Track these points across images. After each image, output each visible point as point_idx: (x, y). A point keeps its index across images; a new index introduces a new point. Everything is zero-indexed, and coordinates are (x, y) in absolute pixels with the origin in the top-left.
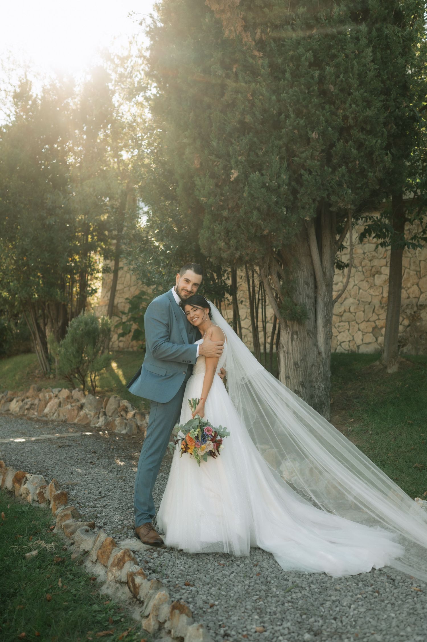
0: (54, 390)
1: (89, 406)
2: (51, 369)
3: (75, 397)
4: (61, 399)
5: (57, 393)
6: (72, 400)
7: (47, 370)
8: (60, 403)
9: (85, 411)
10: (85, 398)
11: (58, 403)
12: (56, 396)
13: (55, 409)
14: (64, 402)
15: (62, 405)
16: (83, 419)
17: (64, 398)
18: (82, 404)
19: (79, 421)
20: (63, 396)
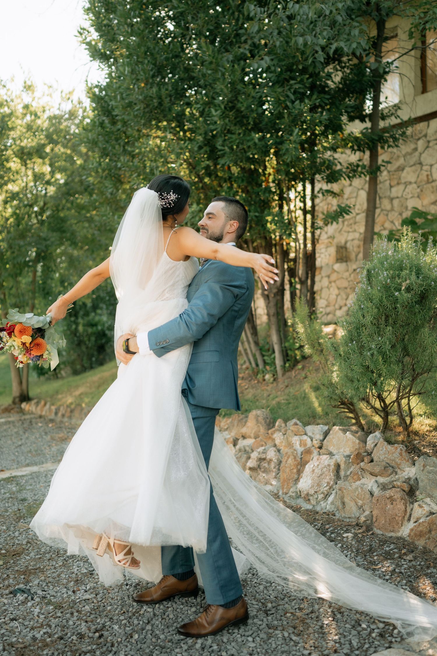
0: (309, 428)
3: (378, 456)
4: (339, 458)
5: (319, 437)
6: (377, 470)
8: (338, 467)
9: (426, 503)
10: (414, 465)
11: (332, 467)
12: (320, 448)
13: (328, 483)
14: (348, 468)
15: (346, 476)
16: (430, 531)
17: (345, 454)
18: (412, 482)
19: (416, 535)
20: (342, 450)
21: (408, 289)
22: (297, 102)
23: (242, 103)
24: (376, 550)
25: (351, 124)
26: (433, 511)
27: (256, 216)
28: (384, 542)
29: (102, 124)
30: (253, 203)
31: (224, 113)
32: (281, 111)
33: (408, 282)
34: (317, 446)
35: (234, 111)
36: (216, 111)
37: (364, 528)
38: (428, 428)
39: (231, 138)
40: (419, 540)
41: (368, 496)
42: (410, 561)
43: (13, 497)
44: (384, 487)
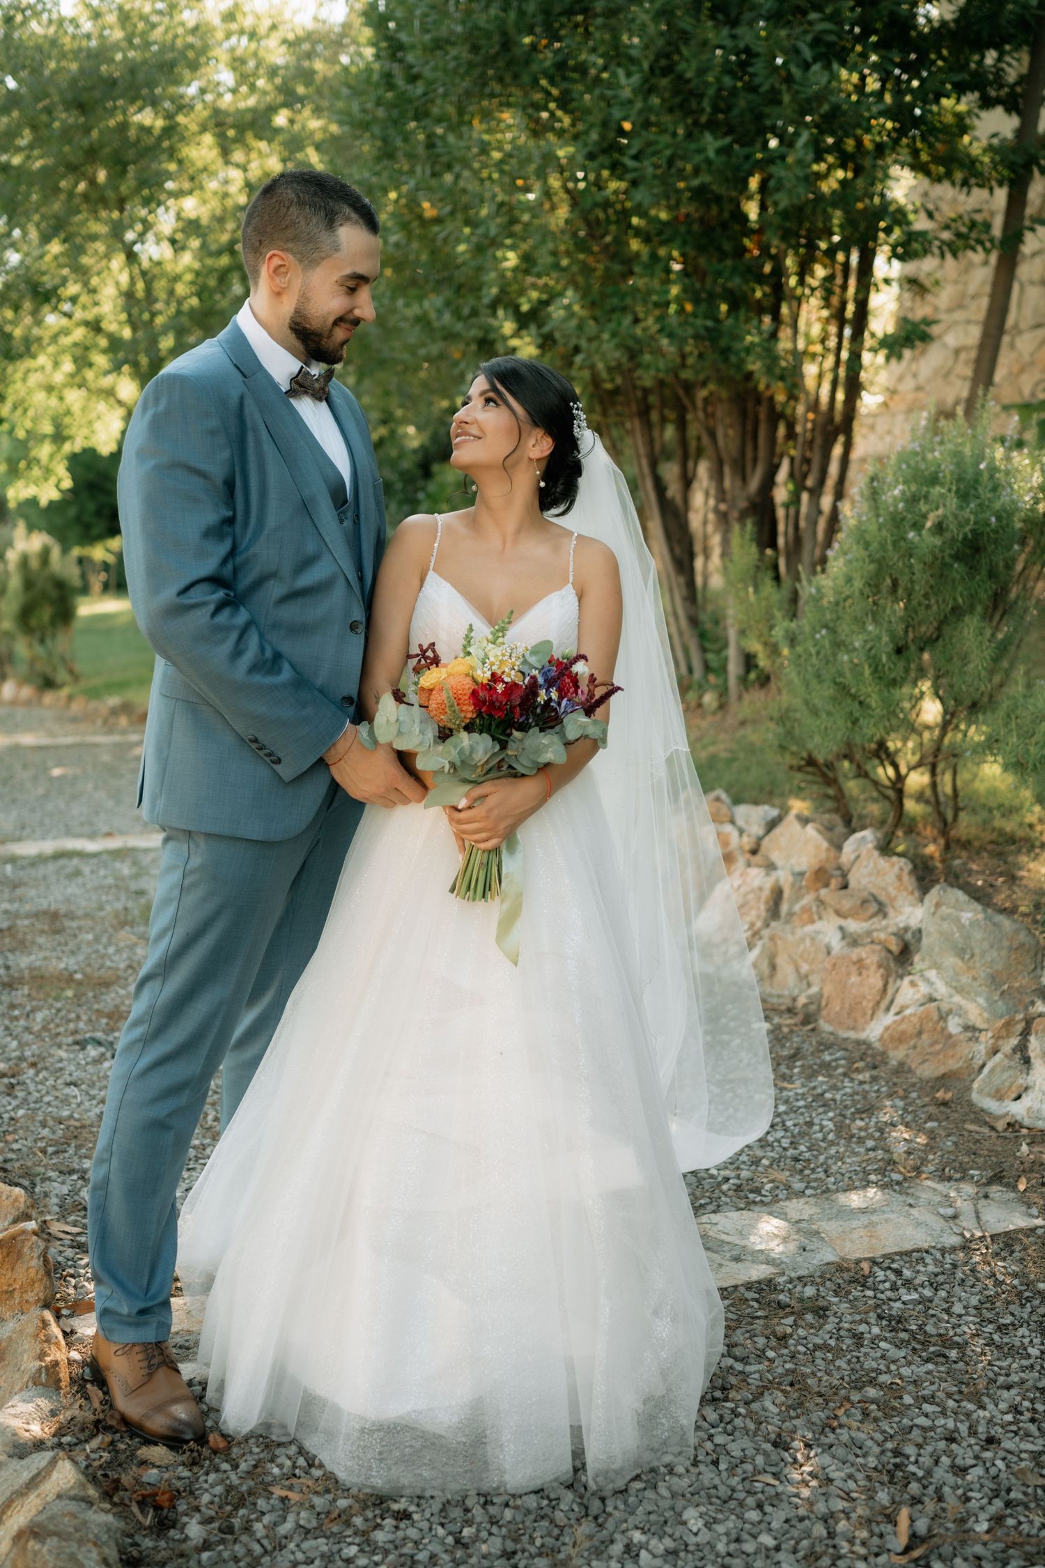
0: (742, 811)
1: (951, 960)
2: (707, 668)
3: (857, 878)
4: (783, 877)
5: (757, 829)
6: (847, 904)
7: (690, 670)
8: (778, 894)
9: (928, 981)
10: (921, 900)
11: (766, 893)
12: (754, 852)
13: (752, 925)
14: (798, 896)
15: (791, 914)
16: (920, 1033)
17: (797, 869)
18: (908, 936)
19: (892, 1039)
20: (793, 861)
21: (939, 528)
22: (816, 67)
23: (687, 61)
24: (804, 1057)
25: (984, 114)
26: (936, 995)
27: (707, 329)
28: (827, 1046)
29: (388, 77)
30: (704, 296)
31: (646, 81)
32: (777, 85)
33: (941, 511)
34: (747, 847)
35: (671, 77)
36: (629, 75)
37: (800, 1017)
38: (994, 836)
39: (656, 142)
40: (896, 1048)
41: (821, 956)
42: (861, 1083)
43: (120, 885)
44: (853, 941)
